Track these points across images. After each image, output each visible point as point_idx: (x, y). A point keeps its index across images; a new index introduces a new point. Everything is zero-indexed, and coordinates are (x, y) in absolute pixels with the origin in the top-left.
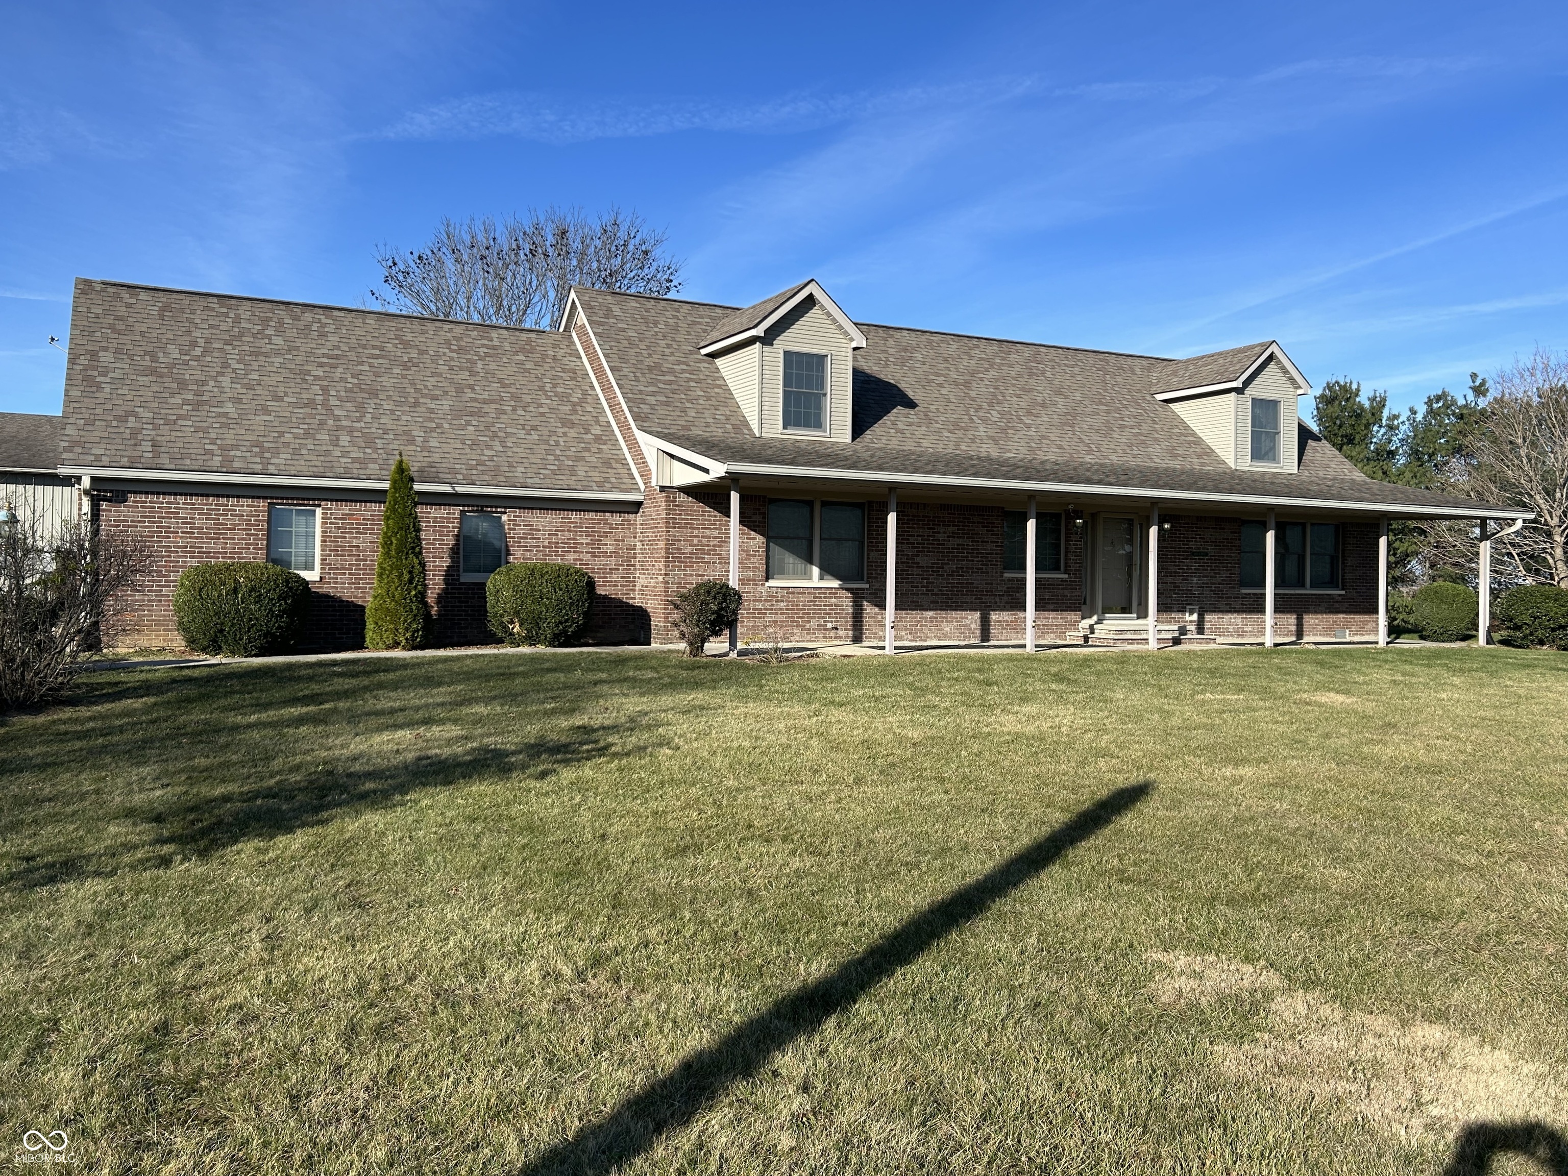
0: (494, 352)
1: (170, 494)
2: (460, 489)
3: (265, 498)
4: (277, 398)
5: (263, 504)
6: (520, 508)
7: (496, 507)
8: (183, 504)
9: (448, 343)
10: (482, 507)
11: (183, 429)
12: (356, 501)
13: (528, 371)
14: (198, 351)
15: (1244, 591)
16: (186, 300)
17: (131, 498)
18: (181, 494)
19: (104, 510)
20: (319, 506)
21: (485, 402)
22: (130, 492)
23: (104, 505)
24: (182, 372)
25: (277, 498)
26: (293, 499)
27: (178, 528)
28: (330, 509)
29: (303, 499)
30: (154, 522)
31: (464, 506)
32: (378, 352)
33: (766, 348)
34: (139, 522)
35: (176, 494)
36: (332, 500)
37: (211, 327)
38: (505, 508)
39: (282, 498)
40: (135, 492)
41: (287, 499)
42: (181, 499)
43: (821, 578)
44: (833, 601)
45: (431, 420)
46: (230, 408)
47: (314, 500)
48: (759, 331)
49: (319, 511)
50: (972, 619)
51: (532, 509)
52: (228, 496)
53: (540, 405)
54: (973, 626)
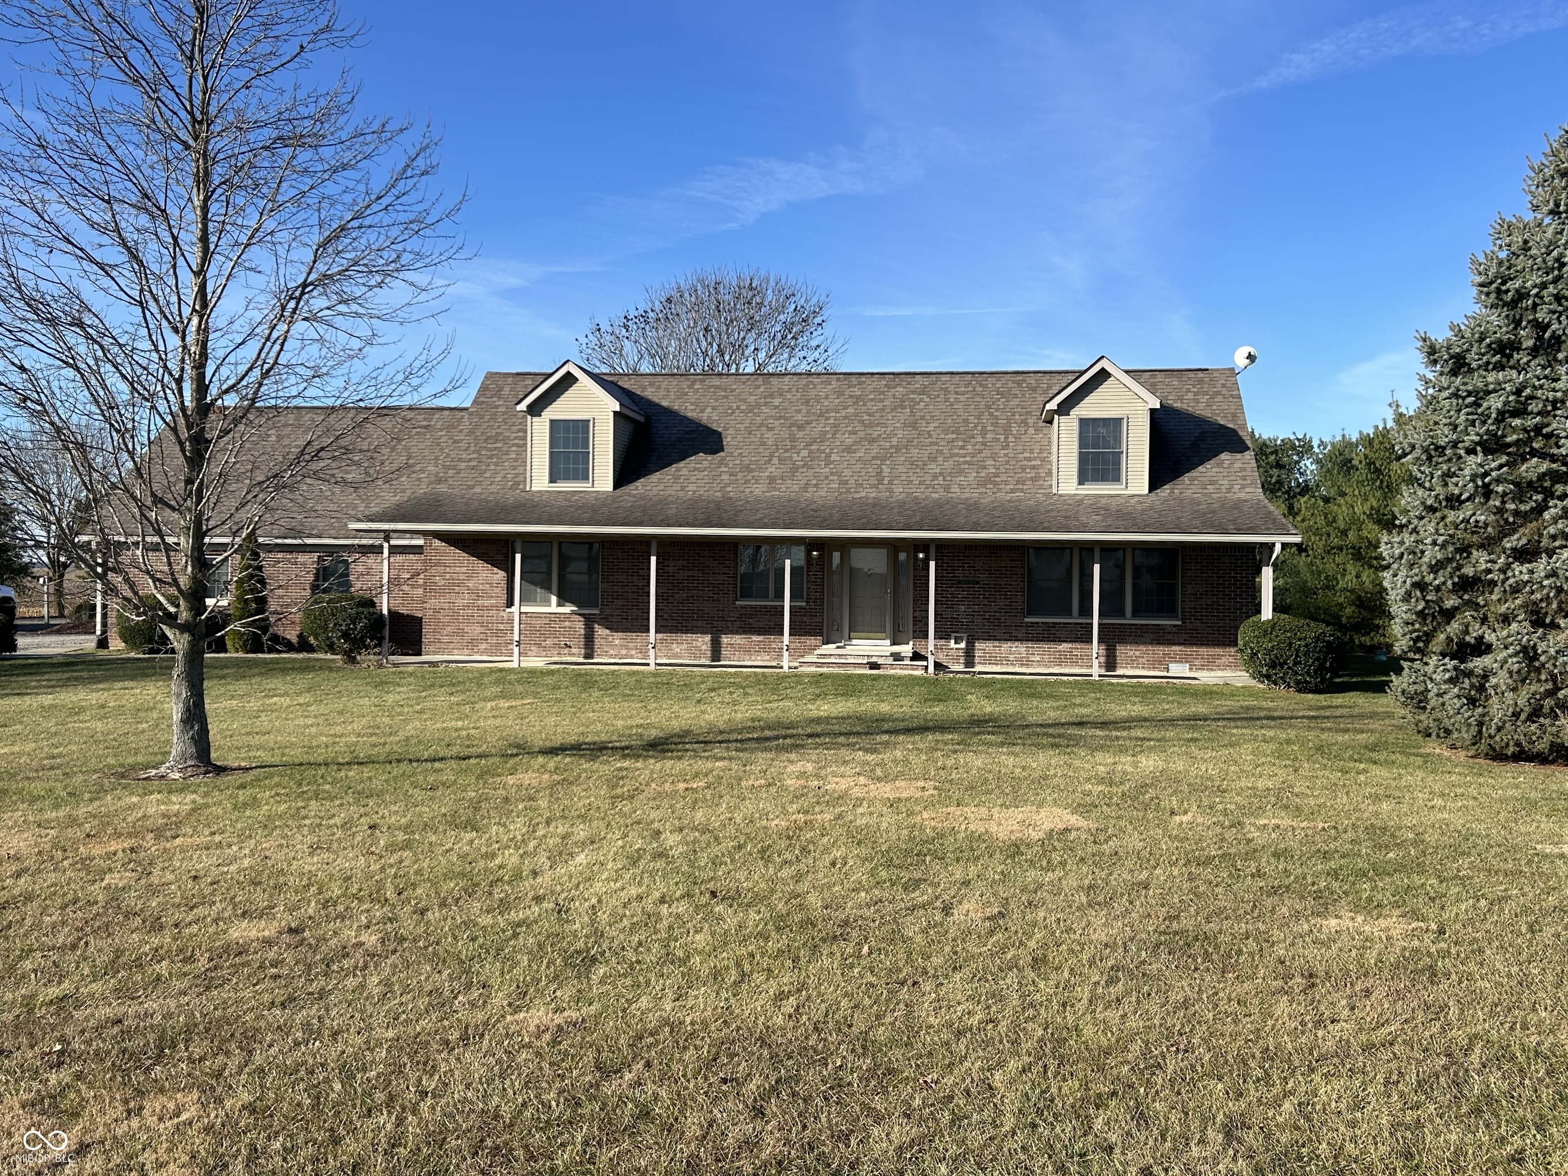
6: (359, 553)
7: (342, 552)
10: (334, 553)
15: (1030, 620)
31: (320, 552)
33: (535, 419)
38: (349, 553)
43: (559, 605)
44: (567, 623)
48: (523, 406)
50: (703, 642)
51: (369, 553)
54: (704, 647)
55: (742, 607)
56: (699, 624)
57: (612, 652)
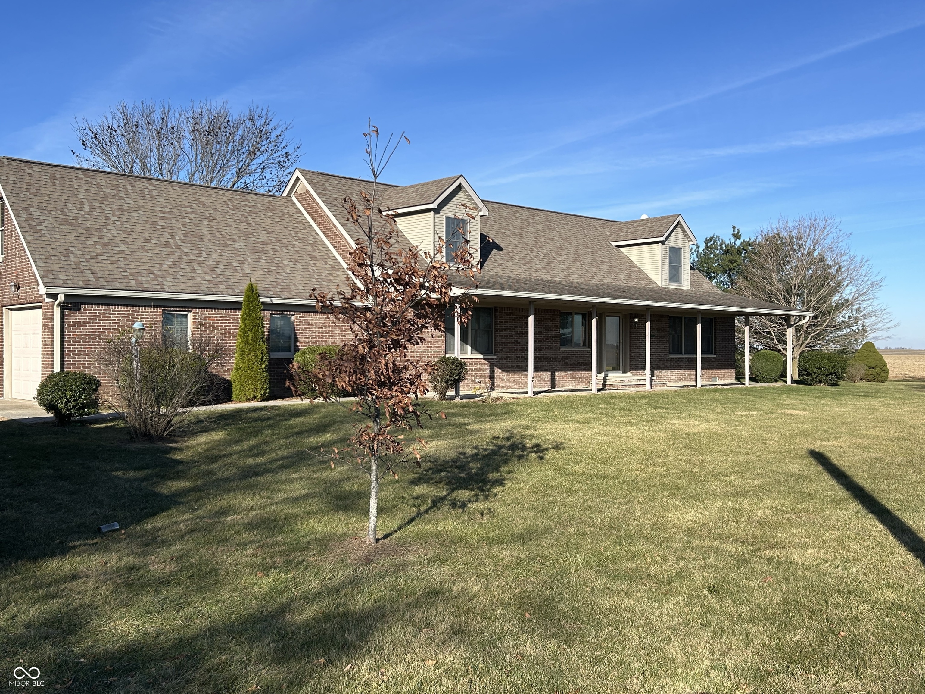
0: (254, 210)
1: (105, 305)
2: (275, 301)
3: (161, 307)
4: (149, 242)
5: (159, 310)
6: (302, 312)
7: (290, 311)
8: (113, 311)
9: (226, 203)
10: (282, 311)
11: (104, 261)
12: (212, 309)
13: (277, 223)
14: (86, 208)
15: (671, 356)
16: (63, 172)
17: (83, 307)
18: (112, 305)
19: (67, 316)
20: (191, 311)
21: (263, 243)
22: (82, 304)
23: (67, 312)
24: (84, 222)
25: (167, 307)
26: (176, 307)
27: (110, 326)
28: (198, 313)
29: (182, 307)
30: (96, 323)
31: (272, 311)
32: (189, 210)
33: (437, 215)
34: (88, 323)
35: (109, 305)
36: (199, 308)
37: (86, 191)
38: (295, 312)
39: (170, 307)
40: (85, 304)
41: (173, 307)
42: (112, 308)
43: (472, 353)
44: (479, 366)
45: (239, 256)
46: (123, 247)
47: (188, 308)
48: (434, 206)
49: (190, 315)
50: (549, 376)
51: (309, 312)
52: (139, 306)
53: (294, 246)
54: (546, 379)
55: (564, 352)
56: (544, 363)
57: (502, 385)
